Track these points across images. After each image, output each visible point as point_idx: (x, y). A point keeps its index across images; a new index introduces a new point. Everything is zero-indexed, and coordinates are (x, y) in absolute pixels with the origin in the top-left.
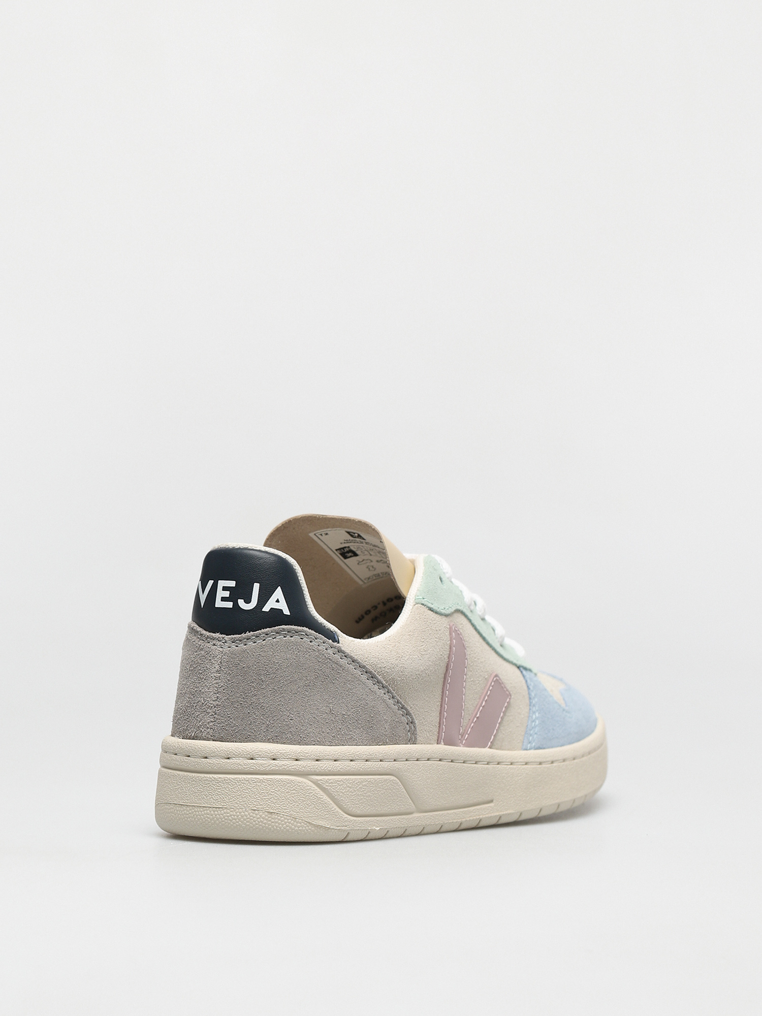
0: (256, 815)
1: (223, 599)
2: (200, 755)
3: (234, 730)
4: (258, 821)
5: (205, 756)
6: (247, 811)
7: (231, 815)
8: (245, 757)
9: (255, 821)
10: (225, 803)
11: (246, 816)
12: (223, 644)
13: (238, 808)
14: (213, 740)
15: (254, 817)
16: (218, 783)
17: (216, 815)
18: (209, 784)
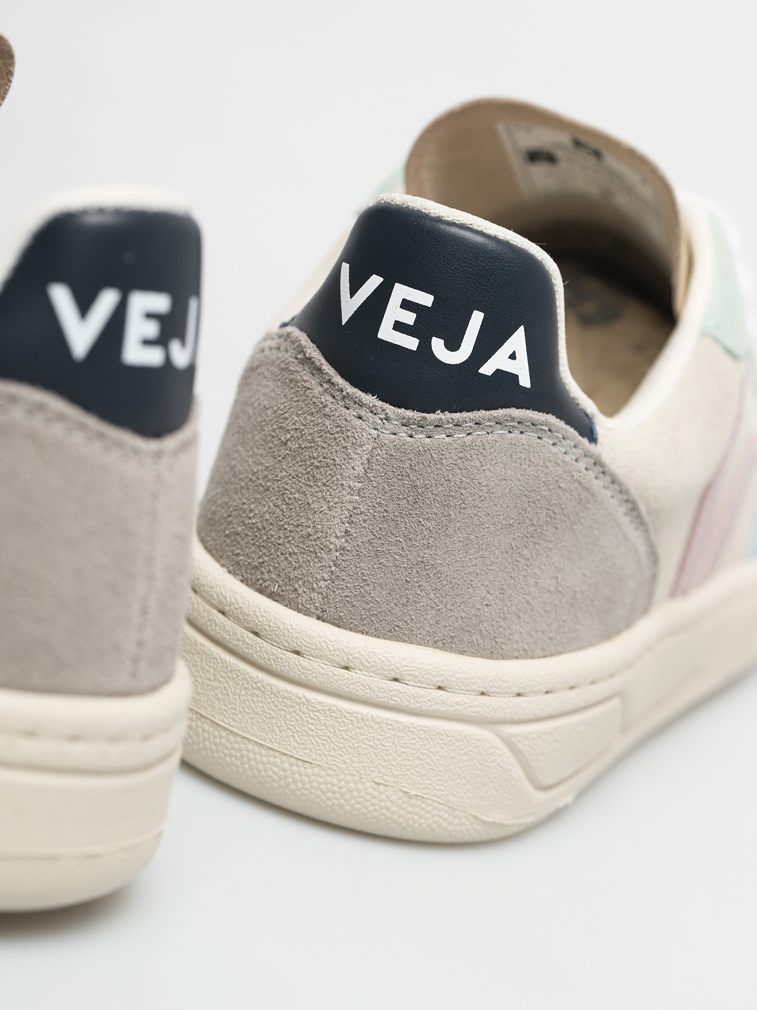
0: (380, 793)
1: (399, 326)
2: (286, 645)
3: (369, 610)
4: (380, 807)
5: (298, 649)
6: (363, 783)
7: (326, 783)
8: (385, 675)
9: (373, 805)
10: (320, 755)
11: (358, 792)
12: (380, 422)
13: (346, 772)
14: (318, 618)
15: (374, 797)
16: (313, 711)
17: (293, 773)
18: (293, 707)
